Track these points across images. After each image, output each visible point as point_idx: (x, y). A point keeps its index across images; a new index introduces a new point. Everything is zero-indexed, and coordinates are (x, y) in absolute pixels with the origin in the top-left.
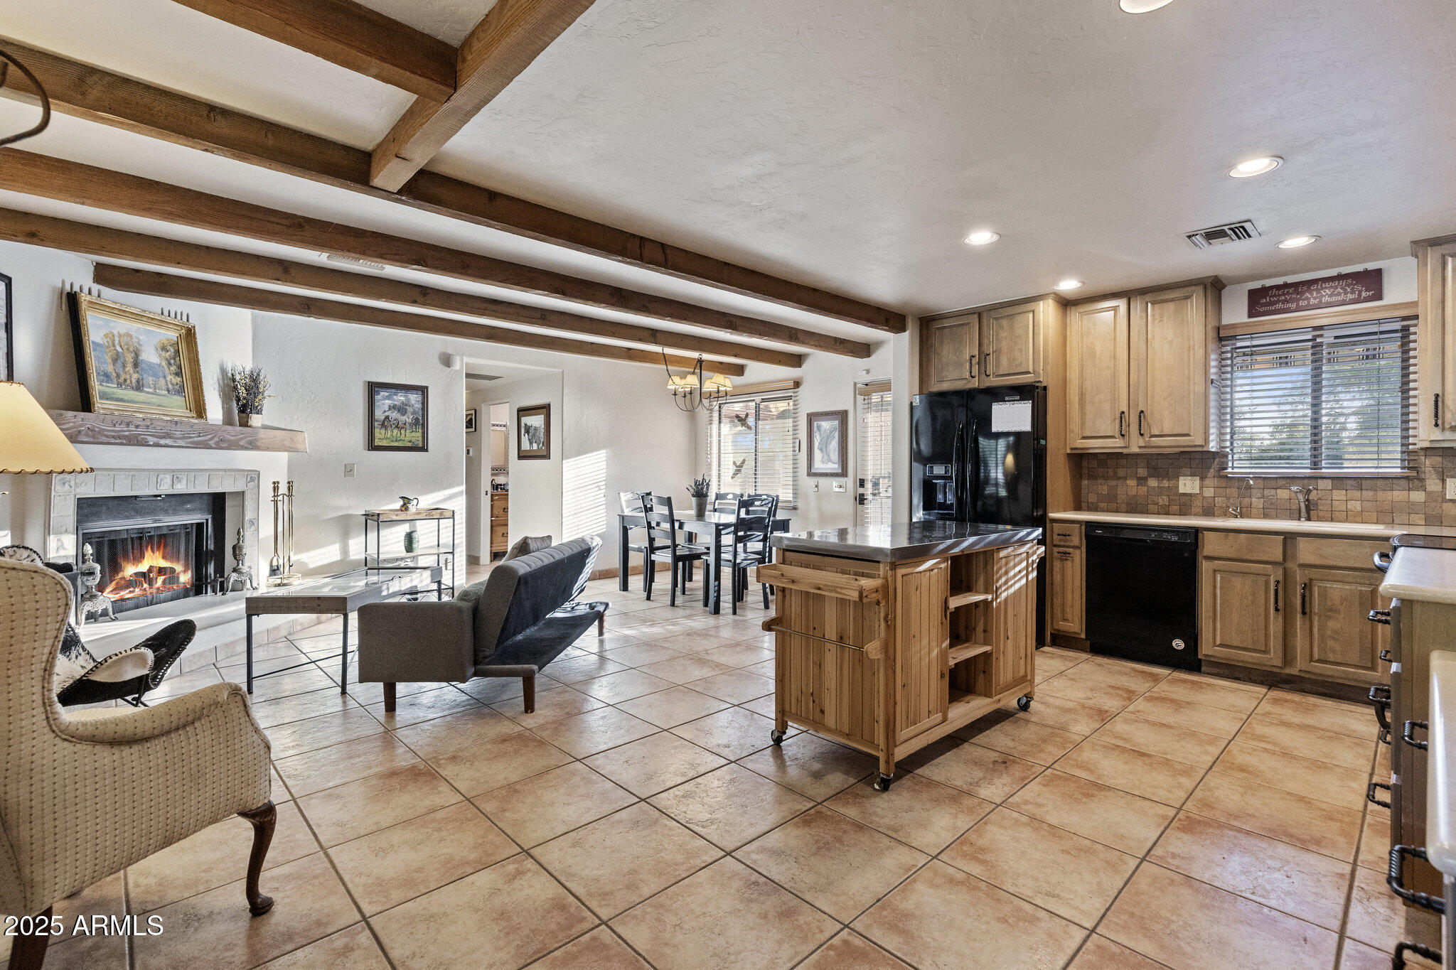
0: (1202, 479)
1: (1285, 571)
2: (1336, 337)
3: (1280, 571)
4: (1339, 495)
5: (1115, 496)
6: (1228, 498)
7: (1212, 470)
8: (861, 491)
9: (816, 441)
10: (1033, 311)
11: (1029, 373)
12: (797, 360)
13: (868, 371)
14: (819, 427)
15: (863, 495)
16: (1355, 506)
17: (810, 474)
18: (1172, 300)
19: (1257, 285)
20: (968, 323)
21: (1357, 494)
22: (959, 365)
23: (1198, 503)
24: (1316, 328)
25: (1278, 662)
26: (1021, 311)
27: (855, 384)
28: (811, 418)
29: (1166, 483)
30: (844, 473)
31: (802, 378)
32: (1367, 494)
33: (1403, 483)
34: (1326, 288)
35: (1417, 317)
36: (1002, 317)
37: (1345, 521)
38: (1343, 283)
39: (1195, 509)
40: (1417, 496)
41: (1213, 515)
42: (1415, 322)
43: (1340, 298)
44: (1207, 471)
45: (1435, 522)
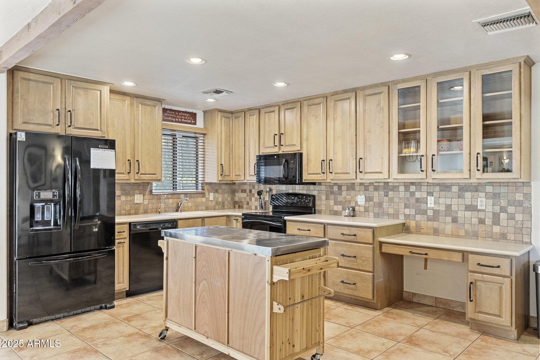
0: (144, 196)
6: (153, 204)
7: (147, 191)
10: (100, 91)
11: (98, 130)
16: (190, 204)
18: (149, 105)
19: (165, 107)
20: (52, 84)
21: (190, 200)
23: (142, 208)
26: (89, 87)
29: (129, 198)
32: (193, 199)
33: (201, 195)
34: (183, 116)
35: (204, 134)
36: (79, 88)
37: (187, 211)
38: (187, 115)
39: (140, 211)
40: (204, 199)
41: (148, 213)
42: (203, 136)
43: (187, 121)
44: (146, 192)
45: (207, 209)
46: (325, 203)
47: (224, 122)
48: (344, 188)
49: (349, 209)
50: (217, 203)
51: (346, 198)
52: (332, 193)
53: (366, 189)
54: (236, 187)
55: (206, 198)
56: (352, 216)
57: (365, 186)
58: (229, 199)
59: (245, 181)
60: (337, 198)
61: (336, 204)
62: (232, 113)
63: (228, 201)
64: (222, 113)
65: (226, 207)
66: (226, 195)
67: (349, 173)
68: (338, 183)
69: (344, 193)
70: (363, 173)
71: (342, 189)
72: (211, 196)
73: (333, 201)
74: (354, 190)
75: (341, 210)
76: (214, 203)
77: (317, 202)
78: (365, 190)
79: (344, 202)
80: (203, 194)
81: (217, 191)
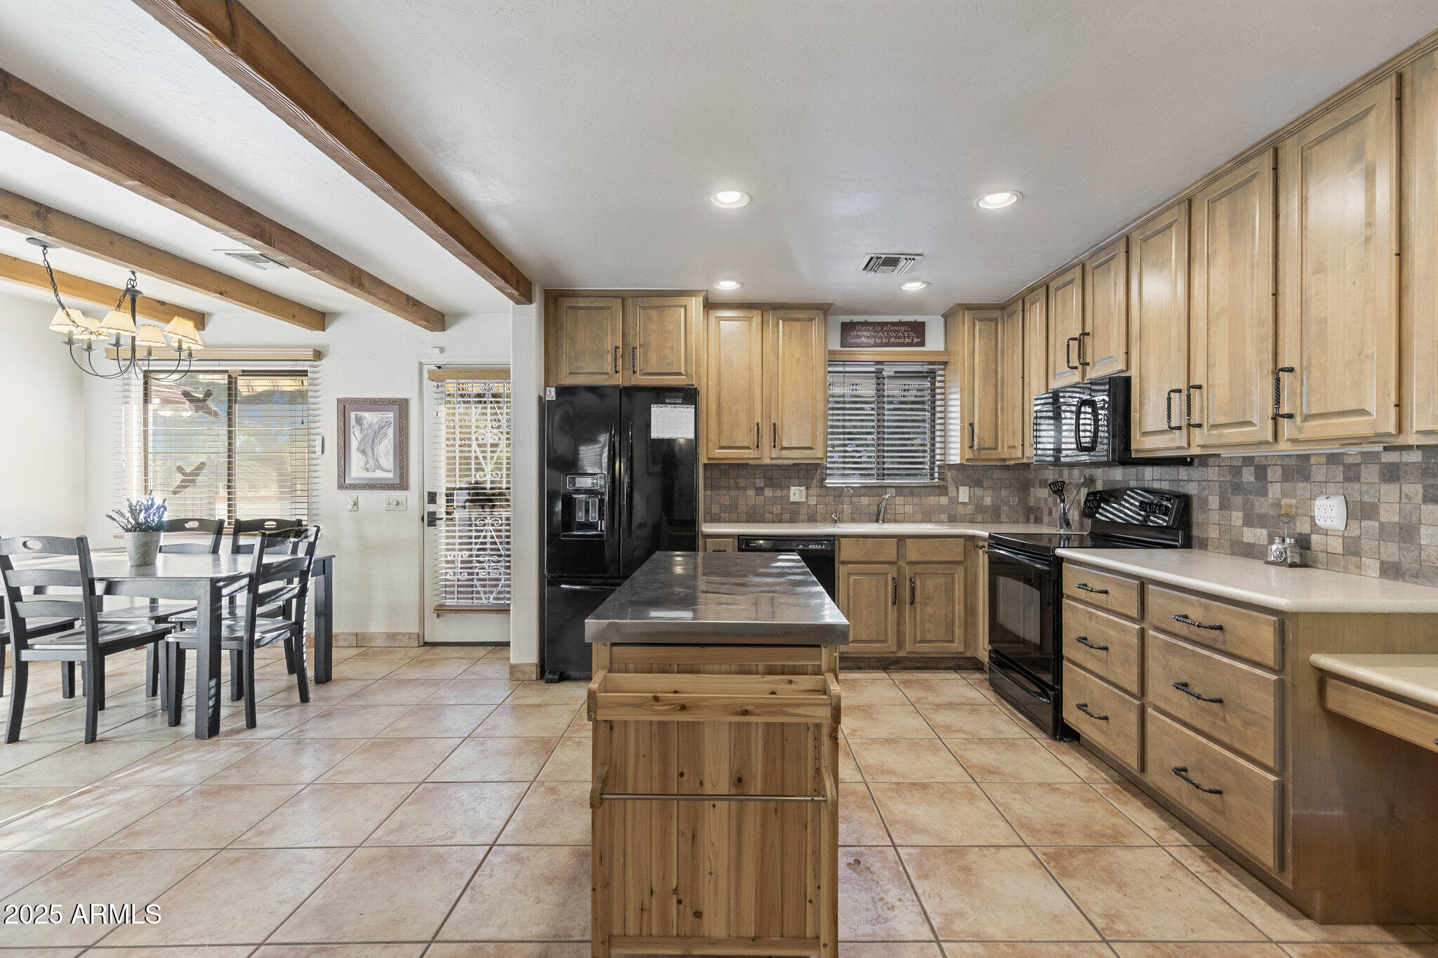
0: (807, 489)
1: (898, 568)
2: (895, 372)
3: (895, 568)
4: (899, 500)
5: (736, 506)
6: (827, 505)
7: (815, 480)
8: (431, 508)
9: (353, 437)
10: (685, 307)
11: (680, 374)
12: (318, 318)
13: (442, 350)
14: (359, 421)
15: (434, 513)
16: (909, 509)
17: (342, 486)
18: (799, 320)
19: (847, 319)
20: (609, 308)
21: (910, 499)
22: (600, 355)
23: (804, 511)
24: (878, 363)
25: (893, 649)
26: (666, 304)
27: (421, 365)
28: (345, 407)
29: (779, 493)
30: (402, 483)
31: (327, 347)
32: (916, 500)
33: (937, 490)
34: (892, 331)
35: (945, 363)
36: (651, 308)
37: (903, 521)
38: (903, 328)
39: (802, 517)
40: (944, 500)
41: (816, 521)
42: (942, 367)
43: (901, 341)
44: (812, 482)
45: (953, 519)
46: (1217, 517)
47: (980, 331)
48: (1274, 473)
49: (1284, 541)
50: (980, 508)
51: (1279, 505)
52: (1238, 488)
53: (1351, 474)
54: (1031, 475)
55: (950, 498)
56: (1293, 565)
57: (1348, 467)
58: (1014, 501)
59: (1025, 460)
60: (1252, 504)
61: (1249, 521)
62: (1002, 307)
63: (1011, 507)
64: (974, 311)
65: (1003, 518)
66: (1004, 493)
67: (1250, 423)
68: (1253, 457)
69: (1275, 490)
70: (1298, 418)
71: (1266, 478)
72: (964, 494)
73: (1241, 514)
74: (1306, 477)
75: (1265, 543)
76: (970, 509)
77: (1197, 516)
78: (1347, 479)
79: (1273, 517)
80: (942, 490)
81: (978, 483)
